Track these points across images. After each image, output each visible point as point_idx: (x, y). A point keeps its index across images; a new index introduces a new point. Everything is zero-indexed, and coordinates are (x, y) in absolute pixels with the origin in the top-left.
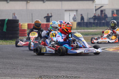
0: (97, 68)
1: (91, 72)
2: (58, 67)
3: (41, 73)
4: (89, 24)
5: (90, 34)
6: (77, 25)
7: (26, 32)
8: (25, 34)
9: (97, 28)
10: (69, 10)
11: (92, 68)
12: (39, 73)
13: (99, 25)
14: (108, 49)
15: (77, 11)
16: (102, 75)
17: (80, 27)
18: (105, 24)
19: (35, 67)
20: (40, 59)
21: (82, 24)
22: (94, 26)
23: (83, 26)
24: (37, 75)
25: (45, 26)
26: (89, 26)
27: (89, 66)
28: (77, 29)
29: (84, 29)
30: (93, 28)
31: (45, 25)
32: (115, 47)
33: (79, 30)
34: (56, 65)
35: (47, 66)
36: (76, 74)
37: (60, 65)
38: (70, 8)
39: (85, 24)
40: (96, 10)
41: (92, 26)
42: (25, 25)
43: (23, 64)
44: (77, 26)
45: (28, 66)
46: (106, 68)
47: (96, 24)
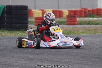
20: (30, 56)
31: (73, 12)
43: (5, 63)
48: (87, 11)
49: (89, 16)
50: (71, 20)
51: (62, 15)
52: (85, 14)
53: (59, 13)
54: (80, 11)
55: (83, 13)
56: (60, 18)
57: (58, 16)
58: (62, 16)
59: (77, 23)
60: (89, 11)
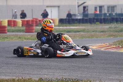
0: (79, 66)
1: (74, 71)
2: (39, 66)
3: (22, 71)
4: (71, 21)
5: (73, 31)
6: (59, 21)
7: (6, 29)
8: (6, 30)
9: (79, 25)
10: (51, 6)
11: (74, 66)
12: (20, 71)
13: (81, 21)
14: (91, 46)
15: (59, 7)
16: (85, 73)
17: (62, 24)
18: (88, 21)
19: (16, 65)
21: (65, 21)
22: (76, 23)
23: (66, 23)
24: (18, 73)
25: (26, 23)
26: (71, 22)
27: (71, 64)
28: (59, 26)
29: (66, 26)
30: (75, 25)
31: (26, 21)
32: (98, 45)
33: (61, 26)
34: (38, 63)
35: (28, 64)
36: (58, 72)
37: (42, 63)
38: (52, 4)
39: (67, 20)
40: (78, 6)
41: (74, 23)
42: (5, 22)
44: (59, 23)
45: (8, 64)
46: (89, 66)
47: (78, 20)
48: (38, 21)
49: (39, 25)
50: (29, 28)
51: (17, 24)
52: (36, 23)
53: (14, 23)
54: (32, 21)
55: (35, 22)
56: (15, 27)
57: (13, 25)
58: (16, 26)
59: (34, 31)
60: (40, 21)
